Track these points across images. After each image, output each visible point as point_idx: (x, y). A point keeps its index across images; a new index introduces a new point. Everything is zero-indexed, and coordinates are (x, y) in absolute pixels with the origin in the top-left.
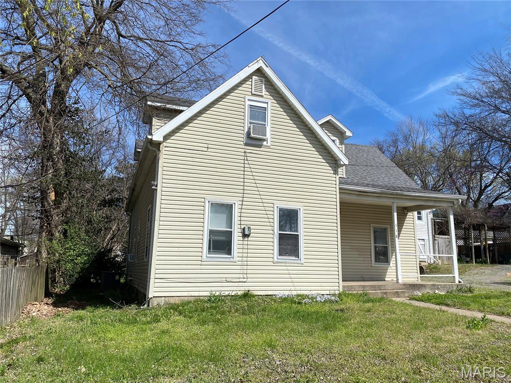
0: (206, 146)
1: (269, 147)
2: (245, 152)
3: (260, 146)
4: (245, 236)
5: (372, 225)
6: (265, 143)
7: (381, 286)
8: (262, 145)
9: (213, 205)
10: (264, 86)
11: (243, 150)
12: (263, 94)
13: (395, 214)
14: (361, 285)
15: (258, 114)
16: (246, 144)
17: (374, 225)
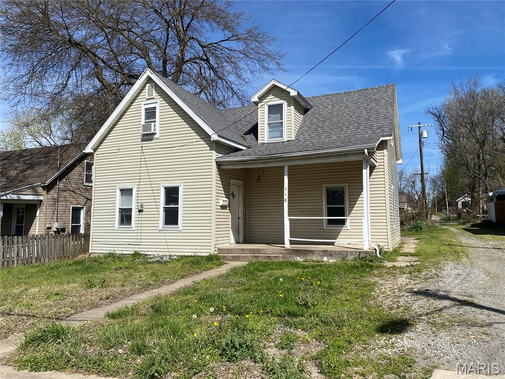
0: (117, 148)
1: (158, 139)
2: (142, 147)
3: (151, 140)
4: (140, 211)
5: (324, 185)
6: (156, 136)
7: (261, 250)
8: (153, 138)
9: (122, 190)
10: (154, 90)
11: (140, 146)
12: (154, 96)
13: (286, 178)
14: (240, 249)
15: (151, 114)
16: (142, 141)
17: (326, 185)
